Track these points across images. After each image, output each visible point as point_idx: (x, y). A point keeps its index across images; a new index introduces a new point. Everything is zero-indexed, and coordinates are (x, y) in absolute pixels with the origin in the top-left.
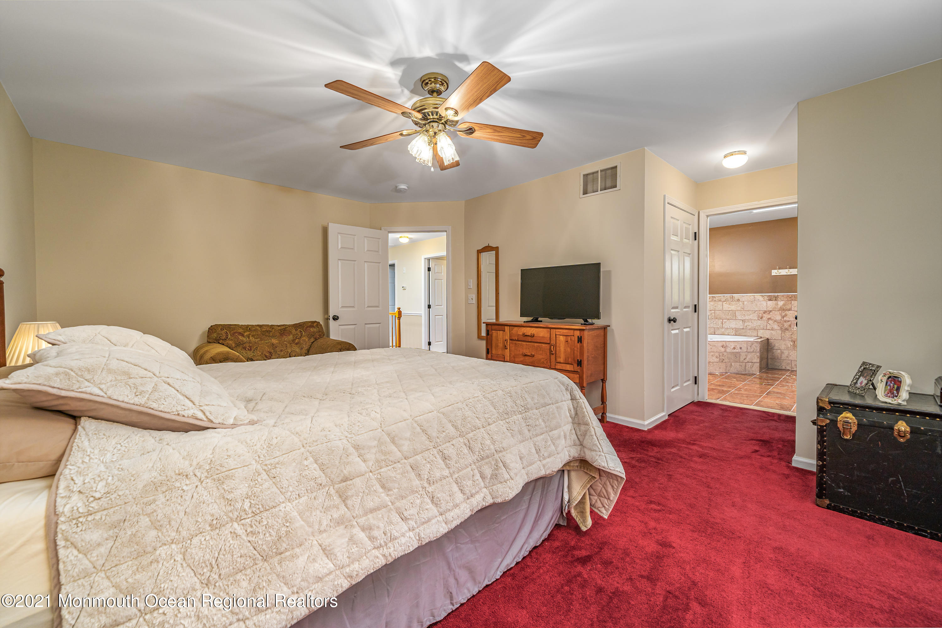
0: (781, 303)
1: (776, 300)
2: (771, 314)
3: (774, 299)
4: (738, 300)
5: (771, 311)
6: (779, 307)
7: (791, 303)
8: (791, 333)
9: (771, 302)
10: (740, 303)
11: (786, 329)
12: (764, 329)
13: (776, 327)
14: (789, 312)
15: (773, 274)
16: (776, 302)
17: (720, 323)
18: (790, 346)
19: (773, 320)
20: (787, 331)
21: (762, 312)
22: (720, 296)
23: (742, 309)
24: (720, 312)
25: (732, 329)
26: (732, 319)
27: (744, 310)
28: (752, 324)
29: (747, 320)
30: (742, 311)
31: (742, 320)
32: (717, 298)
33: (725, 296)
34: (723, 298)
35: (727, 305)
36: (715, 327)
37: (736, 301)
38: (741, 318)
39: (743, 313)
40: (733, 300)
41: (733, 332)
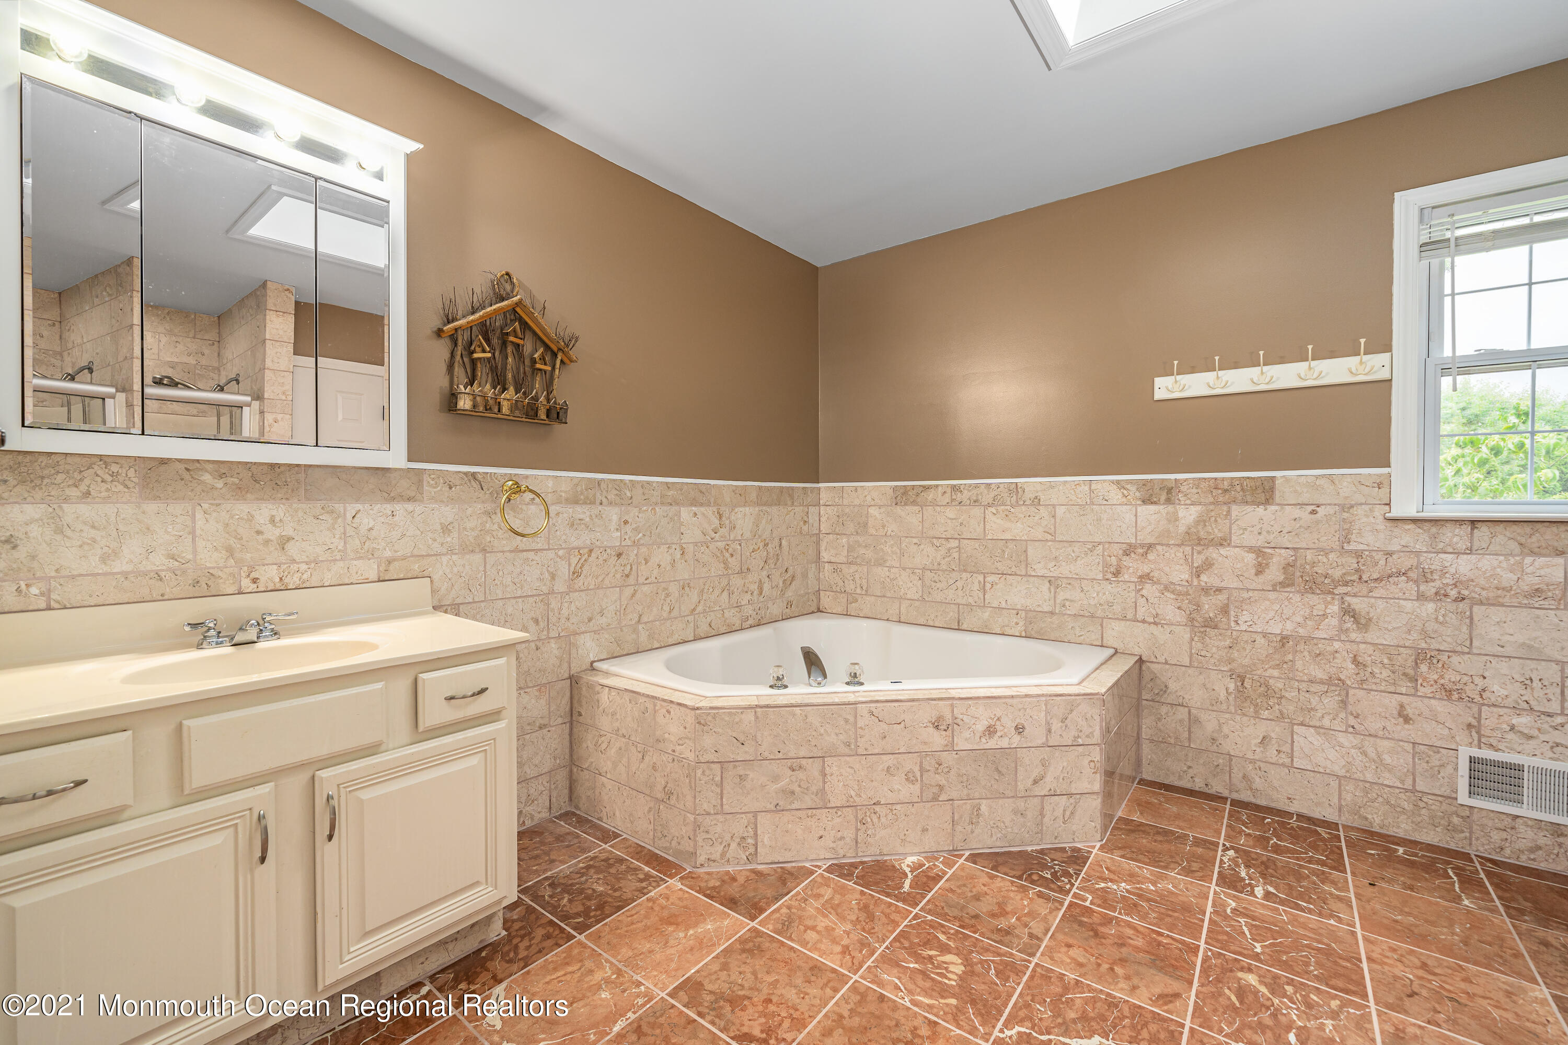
0: (1188, 515)
1: (1169, 501)
2: (1151, 556)
3: (1163, 497)
4: (1036, 501)
5: (1150, 546)
6: (1182, 529)
7: (1229, 512)
8: (1228, 643)
9: (1152, 508)
10: (1044, 512)
11: (1210, 624)
12: (1124, 618)
13: (1170, 612)
14: (1223, 551)
15: (1158, 395)
16: (1170, 508)
17: (976, 587)
18: (1223, 694)
19: (1158, 582)
20: (1212, 632)
21: (1117, 550)
22: (977, 486)
23: (1049, 537)
24: (977, 546)
25: (1015, 612)
26: (1016, 575)
27: (1054, 541)
28: (1082, 595)
29: (1065, 580)
30: (1050, 543)
31: (1049, 581)
32: (966, 492)
33: (993, 486)
34: (986, 491)
35: (999, 521)
36: (959, 601)
37: (1028, 502)
38: (1046, 571)
39: (1053, 550)
40: (1017, 502)
41: (1017, 624)
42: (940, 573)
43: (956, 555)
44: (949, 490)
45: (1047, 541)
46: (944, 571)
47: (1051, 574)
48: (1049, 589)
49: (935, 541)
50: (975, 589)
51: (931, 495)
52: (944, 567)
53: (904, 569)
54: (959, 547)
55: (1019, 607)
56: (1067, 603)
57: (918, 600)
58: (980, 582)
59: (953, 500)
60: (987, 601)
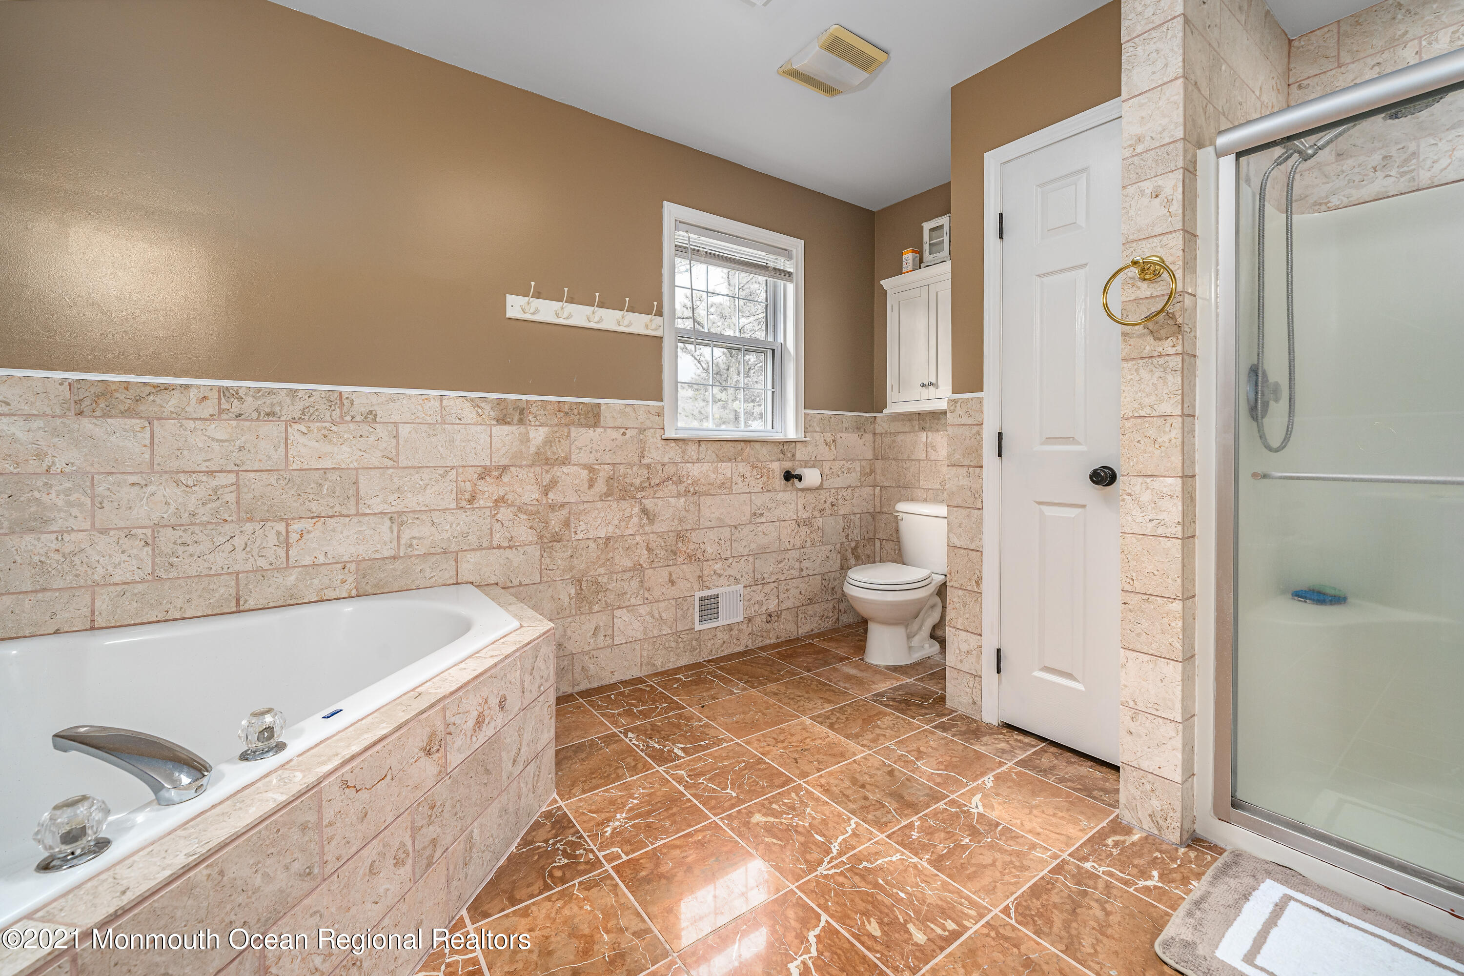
0: (538, 435)
1: (521, 421)
2: (506, 479)
3: (516, 417)
4: (371, 417)
5: (505, 468)
6: (533, 449)
7: (569, 433)
8: (569, 553)
9: (506, 428)
10: (381, 431)
11: (557, 538)
12: (480, 548)
13: (524, 533)
14: (565, 469)
15: (511, 313)
16: (522, 429)
17: (272, 539)
18: (567, 600)
19: (512, 505)
20: (557, 546)
21: (471, 474)
22: (271, 392)
23: (390, 463)
24: (273, 480)
25: (340, 566)
26: (341, 515)
27: (397, 467)
28: (433, 529)
29: (411, 515)
30: (391, 471)
31: (390, 519)
32: (249, 400)
33: (300, 394)
34: (288, 401)
35: (314, 444)
36: (237, 568)
37: (359, 418)
38: (386, 506)
39: (396, 479)
40: (342, 417)
41: (344, 581)
42: (196, 529)
43: (231, 498)
44: (215, 395)
45: (387, 468)
46: (203, 524)
47: (393, 509)
48: (391, 527)
49: (183, 477)
50: (270, 544)
51: (172, 402)
52: (205, 519)
53: (104, 532)
54: (237, 484)
55: (346, 558)
56: (415, 542)
57: (143, 581)
58: (278, 533)
59: (221, 411)
60: (292, 560)
